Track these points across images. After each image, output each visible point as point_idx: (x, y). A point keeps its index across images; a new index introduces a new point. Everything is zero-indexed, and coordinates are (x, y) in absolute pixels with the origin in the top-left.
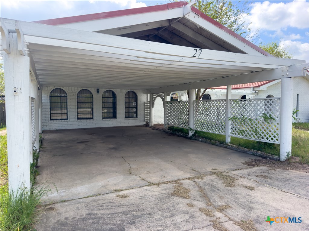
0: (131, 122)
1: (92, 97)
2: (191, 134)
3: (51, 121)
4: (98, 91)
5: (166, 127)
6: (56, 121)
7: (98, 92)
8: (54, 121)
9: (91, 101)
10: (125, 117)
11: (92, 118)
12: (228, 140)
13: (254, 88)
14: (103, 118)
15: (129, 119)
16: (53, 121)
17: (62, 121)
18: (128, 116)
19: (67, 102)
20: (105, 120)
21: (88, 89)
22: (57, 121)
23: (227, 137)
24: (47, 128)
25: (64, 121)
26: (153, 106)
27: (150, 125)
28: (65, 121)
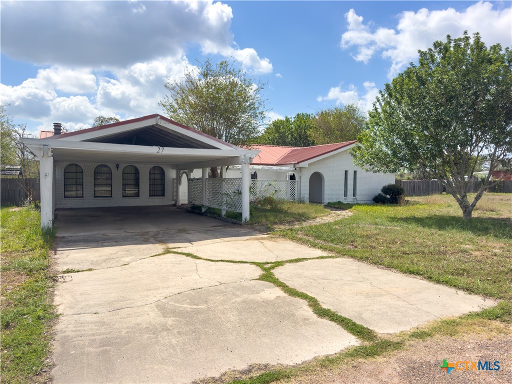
0: (157, 201)
1: (111, 173)
2: (203, 210)
3: (65, 199)
4: (117, 166)
5: (190, 206)
6: (70, 199)
7: (117, 168)
8: (69, 199)
9: (110, 177)
10: (150, 196)
11: (111, 197)
12: (224, 213)
13: (295, 164)
14: (123, 196)
15: (154, 197)
16: (67, 199)
17: (77, 198)
18: (152, 194)
19: (83, 179)
20: (125, 198)
21: (107, 164)
22: (72, 199)
23: (223, 211)
24: (61, 207)
25: (79, 198)
26: (180, 184)
27: (178, 205)
28: (81, 198)
